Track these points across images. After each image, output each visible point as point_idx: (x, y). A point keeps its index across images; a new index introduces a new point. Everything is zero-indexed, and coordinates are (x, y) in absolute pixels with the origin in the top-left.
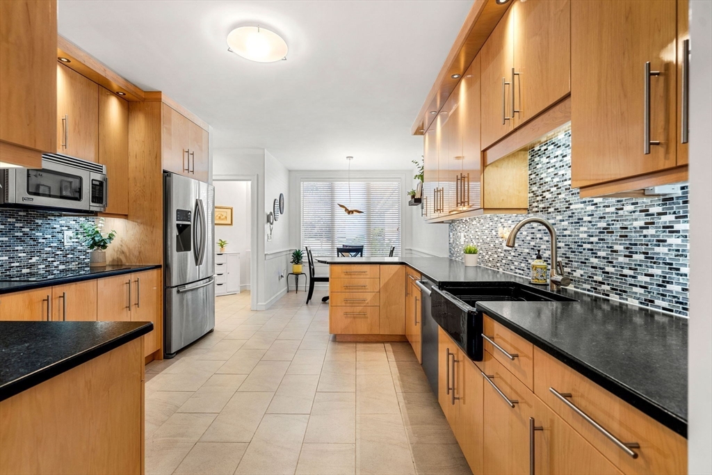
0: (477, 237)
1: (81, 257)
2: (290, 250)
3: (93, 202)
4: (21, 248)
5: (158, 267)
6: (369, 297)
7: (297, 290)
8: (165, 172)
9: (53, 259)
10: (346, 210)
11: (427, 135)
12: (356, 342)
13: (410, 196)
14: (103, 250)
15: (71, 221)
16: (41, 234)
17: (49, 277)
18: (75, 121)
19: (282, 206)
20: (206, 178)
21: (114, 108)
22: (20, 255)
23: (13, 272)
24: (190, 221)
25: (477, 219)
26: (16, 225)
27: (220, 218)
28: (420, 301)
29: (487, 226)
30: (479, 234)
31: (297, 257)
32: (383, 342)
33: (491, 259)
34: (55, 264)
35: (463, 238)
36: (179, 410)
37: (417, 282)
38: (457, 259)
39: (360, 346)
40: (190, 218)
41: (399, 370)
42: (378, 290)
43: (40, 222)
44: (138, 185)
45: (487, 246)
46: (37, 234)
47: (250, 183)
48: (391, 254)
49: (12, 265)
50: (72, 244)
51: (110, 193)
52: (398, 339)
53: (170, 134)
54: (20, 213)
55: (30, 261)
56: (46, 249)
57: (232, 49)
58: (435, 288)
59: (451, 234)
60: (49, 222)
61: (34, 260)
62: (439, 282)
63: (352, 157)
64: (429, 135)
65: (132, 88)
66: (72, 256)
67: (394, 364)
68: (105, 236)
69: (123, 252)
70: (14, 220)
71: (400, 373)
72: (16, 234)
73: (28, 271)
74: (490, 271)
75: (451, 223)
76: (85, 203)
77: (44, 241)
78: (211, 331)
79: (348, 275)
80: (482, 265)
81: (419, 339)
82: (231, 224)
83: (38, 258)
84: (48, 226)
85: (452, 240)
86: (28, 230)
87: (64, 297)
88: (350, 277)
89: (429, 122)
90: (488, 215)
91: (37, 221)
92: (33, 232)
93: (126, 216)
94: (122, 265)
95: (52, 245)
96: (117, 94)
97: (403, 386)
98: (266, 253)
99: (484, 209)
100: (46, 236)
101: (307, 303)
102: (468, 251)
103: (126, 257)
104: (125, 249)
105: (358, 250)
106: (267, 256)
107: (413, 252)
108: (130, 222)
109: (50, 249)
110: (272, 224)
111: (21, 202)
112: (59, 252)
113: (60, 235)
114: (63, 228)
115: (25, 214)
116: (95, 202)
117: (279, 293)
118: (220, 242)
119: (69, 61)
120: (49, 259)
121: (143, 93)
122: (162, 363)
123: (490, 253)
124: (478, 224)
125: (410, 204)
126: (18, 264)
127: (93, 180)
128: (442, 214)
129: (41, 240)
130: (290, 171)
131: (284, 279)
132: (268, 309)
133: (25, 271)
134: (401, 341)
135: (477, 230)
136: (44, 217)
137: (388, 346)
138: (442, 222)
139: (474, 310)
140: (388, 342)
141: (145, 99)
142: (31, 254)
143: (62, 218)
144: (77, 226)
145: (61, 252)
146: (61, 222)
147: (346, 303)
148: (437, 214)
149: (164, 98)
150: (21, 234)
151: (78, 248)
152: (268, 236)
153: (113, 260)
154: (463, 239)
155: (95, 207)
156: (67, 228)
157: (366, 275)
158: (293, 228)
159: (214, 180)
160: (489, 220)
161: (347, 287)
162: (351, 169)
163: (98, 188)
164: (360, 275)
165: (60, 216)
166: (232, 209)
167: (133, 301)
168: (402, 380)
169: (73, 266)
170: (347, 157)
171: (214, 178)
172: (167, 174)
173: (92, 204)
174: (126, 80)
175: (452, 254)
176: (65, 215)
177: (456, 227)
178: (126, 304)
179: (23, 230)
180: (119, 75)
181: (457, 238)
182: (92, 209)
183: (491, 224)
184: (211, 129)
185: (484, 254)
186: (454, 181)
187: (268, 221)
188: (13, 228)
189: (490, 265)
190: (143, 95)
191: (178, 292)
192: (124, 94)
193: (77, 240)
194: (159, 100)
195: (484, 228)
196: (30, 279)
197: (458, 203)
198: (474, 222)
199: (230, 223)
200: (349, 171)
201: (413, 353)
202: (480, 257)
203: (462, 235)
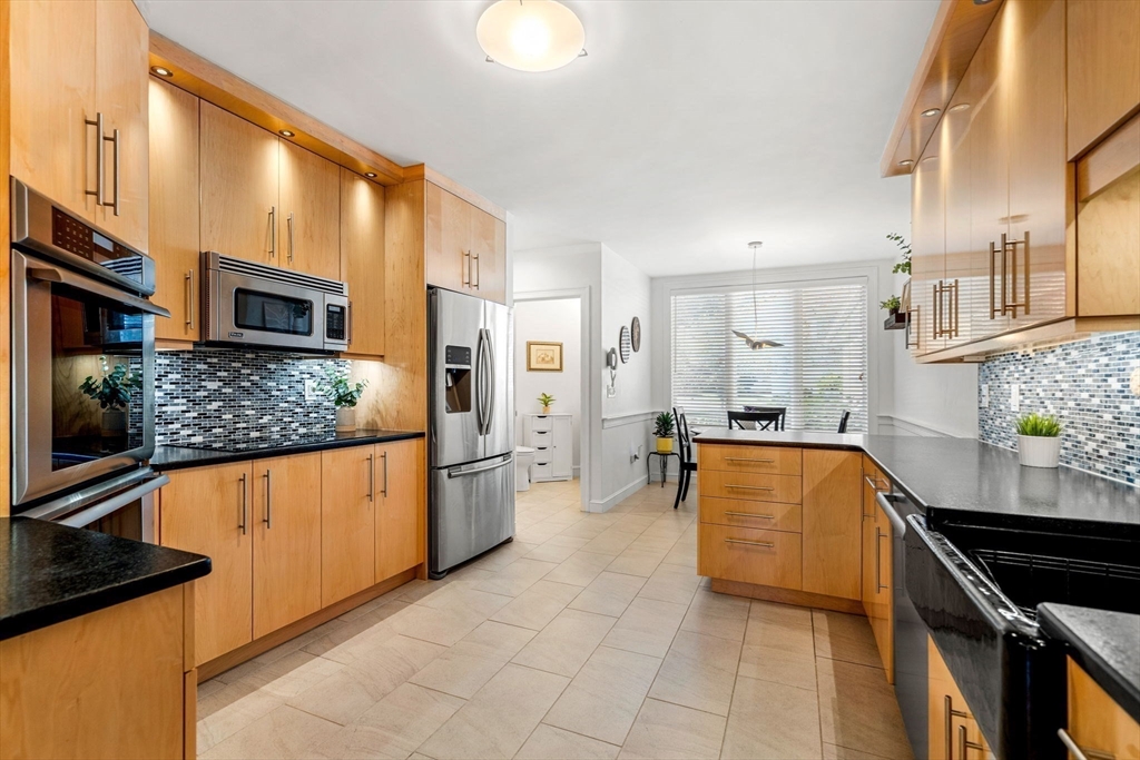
0: (1059, 395)
1: (328, 417)
2: (653, 413)
3: (329, 337)
4: (249, 403)
5: (419, 435)
6: (778, 512)
7: (664, 481)
8: (429, 287)
9: (290, 419)
10: (749, 341)
11: (918, 174)
12: (753, 599)
13: (886, 311)
14: (352, 408)
15: (313, 365)
16: (275, 384)
17: (285, 444)
18: (306, 224)
19: (635, 339)
20: (501, 297)
21: (362, 197)
22: (247, 412)
23: (239, 436)
24: (470, 364)
25: (1059, 351)
26: (243, 371)
27: (543, 359)
28: (889, 538)
29: (1092, 366)
30: (1065, 386)
31: (664, 425)
32: (811, 609)
33: (1104, 452)
34: (293, 426)
35: (1016, 396)
36: (413, 679)
37: (880, 494)
38: (1001, 445)
39: (757, 608)
40: (470, 359)
41: (838, 684)
42: (798, 500)
43: (272, 366)
44: (396, 310)
45: (1090, 418)
46: (269, 384)
47: (579, 300)
48: (842, 429)
49: (238, 425)
50: (315, 398)
51: (355, 324)
52: (844, 607)
53: (438, 226)
54: (248, 356)
55: (261, 421)
56: (281, 405)
57: (492, 57)
58: (914, 523)
59: (985, 388)
60: (285, 367)
61: (266, 419)
62: (929, 509)
63: (760, 243)
64: (922, 171)
65: (383, 164)
66: (316, 415)
67: (827, 665)
68: (352, 388)
69: (379, 412)
70: (240, 365)
71: (839, 692)
72: (243, 384)
73: (258, 434)
74: (1100, 485)
75: (983, 363)
76: (318, 339)
77: (278, 393)
78: (509, 541)
79: (735, 465)
80: (1075, 465)
81: (889, 614)
82: (561, 370)
83: (270, 417)
84: (283, 373)
85: (985, 403)
86: (258, 378)
87: (268, 476)
88: (738, 468)
89: (922, 139)
90: (1095, 338)
91: (269, 366)
92: (264, 381)
93: (381, 358)
94: (377, 430)
95: (289, 399)
96: (365, 177)
97: (842, 728)
98: (604, 417)
99: (1078, 318)
100: (281, 387)
101: (676, 506)
102: (1028, 429)
103: (382, 418)
104: (381, 407)
105: (772, 416)
106: (606, 425)
107: (895, 423)
108: (387, 367)
109: (286, 405)
110: (614, 368)
111: (227, 339)
112: (298, 410)
113: (300, 386)
114: (304, 376)
115: (254, 356)
116: (333, 338)
117: (631, 485)
118: (543, 398)
119: (292, 135)
120: (285, 419)
121: (402, 171)
122: (427, 585)
123: (1099, 436)
124: (1062, 364)
125: (888, 326)
126: (245, 425)
127: (328, 305)
128: (955, 341)
129: (274, 393)
130: (652, 279)
131: (641, 463)
132: (611, 511)
133: (254, 434)
134: (852, 614)
135: (1059, 377)
136: (279, 361)
137: (821, 620)
138: (960, 360)
139: (1032, 628)
140: (821, 609)
141: (404, 179)
142: (262, 412)
143: (303, 361)
144: (322, 373)
145: (301, 410)
146: (301, 367)
147: (729, 520)
148: (940, 342)
149: (428, 173)
150: (249, 384)
151: (325, 404)
152: (608, 390)
153: (368, 423)
154: (1015, 401)
155: (332, 345)
156: (308, 376)
157: (772, 467)
158: (659, 376)
159: (515, 301)
160: (1096, 352)
161: (732, 490)
162: (758, 266)
163: (336, 316)
164: (760, 466)
165: (300, 358)
166: (561, 346)
167: (379, 487)
168: (841, 710)
169: (317, 429)
170: (750, 244)
171: (515, 297)
172: (432, 290)
173: (327, 340)
174: (374, 153)
175: (986, 434)
176: (306, 358)
177: (997, 370)
178: (367, 492)
179: (252, 378)
180: (363, 146)
181: (999, 396)
182: (327, 347)
183: (1104, 360)
184: (510, 217)
185: (1082, 438)
186: (985, 275)
187: (608, 363)
188: (237, 376)
189: (1100, 466)
190: (401, 173)
191: (450, 476)
192: (375, 176)
193: (322, 393)
194: (421, 177)
195: (1082, 371)
196: (260, 446)
197: (993, 311)
198: (1050, 358)
199: (558, 367)
200: (754, 270)
201: (874, 648)
202: (1068, 444)
203: (1015, 389)
